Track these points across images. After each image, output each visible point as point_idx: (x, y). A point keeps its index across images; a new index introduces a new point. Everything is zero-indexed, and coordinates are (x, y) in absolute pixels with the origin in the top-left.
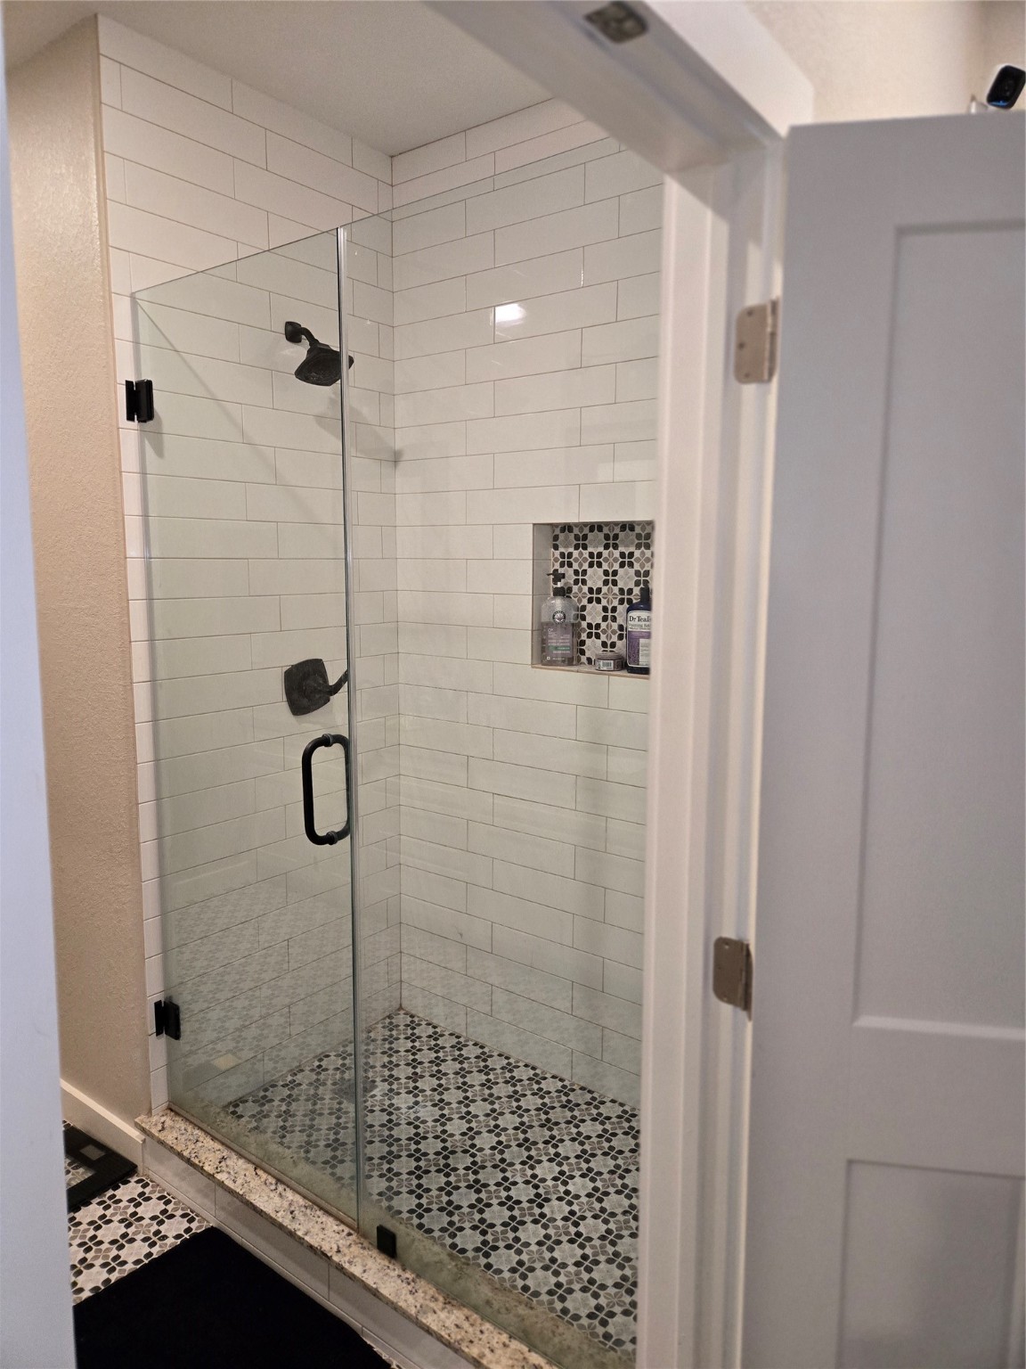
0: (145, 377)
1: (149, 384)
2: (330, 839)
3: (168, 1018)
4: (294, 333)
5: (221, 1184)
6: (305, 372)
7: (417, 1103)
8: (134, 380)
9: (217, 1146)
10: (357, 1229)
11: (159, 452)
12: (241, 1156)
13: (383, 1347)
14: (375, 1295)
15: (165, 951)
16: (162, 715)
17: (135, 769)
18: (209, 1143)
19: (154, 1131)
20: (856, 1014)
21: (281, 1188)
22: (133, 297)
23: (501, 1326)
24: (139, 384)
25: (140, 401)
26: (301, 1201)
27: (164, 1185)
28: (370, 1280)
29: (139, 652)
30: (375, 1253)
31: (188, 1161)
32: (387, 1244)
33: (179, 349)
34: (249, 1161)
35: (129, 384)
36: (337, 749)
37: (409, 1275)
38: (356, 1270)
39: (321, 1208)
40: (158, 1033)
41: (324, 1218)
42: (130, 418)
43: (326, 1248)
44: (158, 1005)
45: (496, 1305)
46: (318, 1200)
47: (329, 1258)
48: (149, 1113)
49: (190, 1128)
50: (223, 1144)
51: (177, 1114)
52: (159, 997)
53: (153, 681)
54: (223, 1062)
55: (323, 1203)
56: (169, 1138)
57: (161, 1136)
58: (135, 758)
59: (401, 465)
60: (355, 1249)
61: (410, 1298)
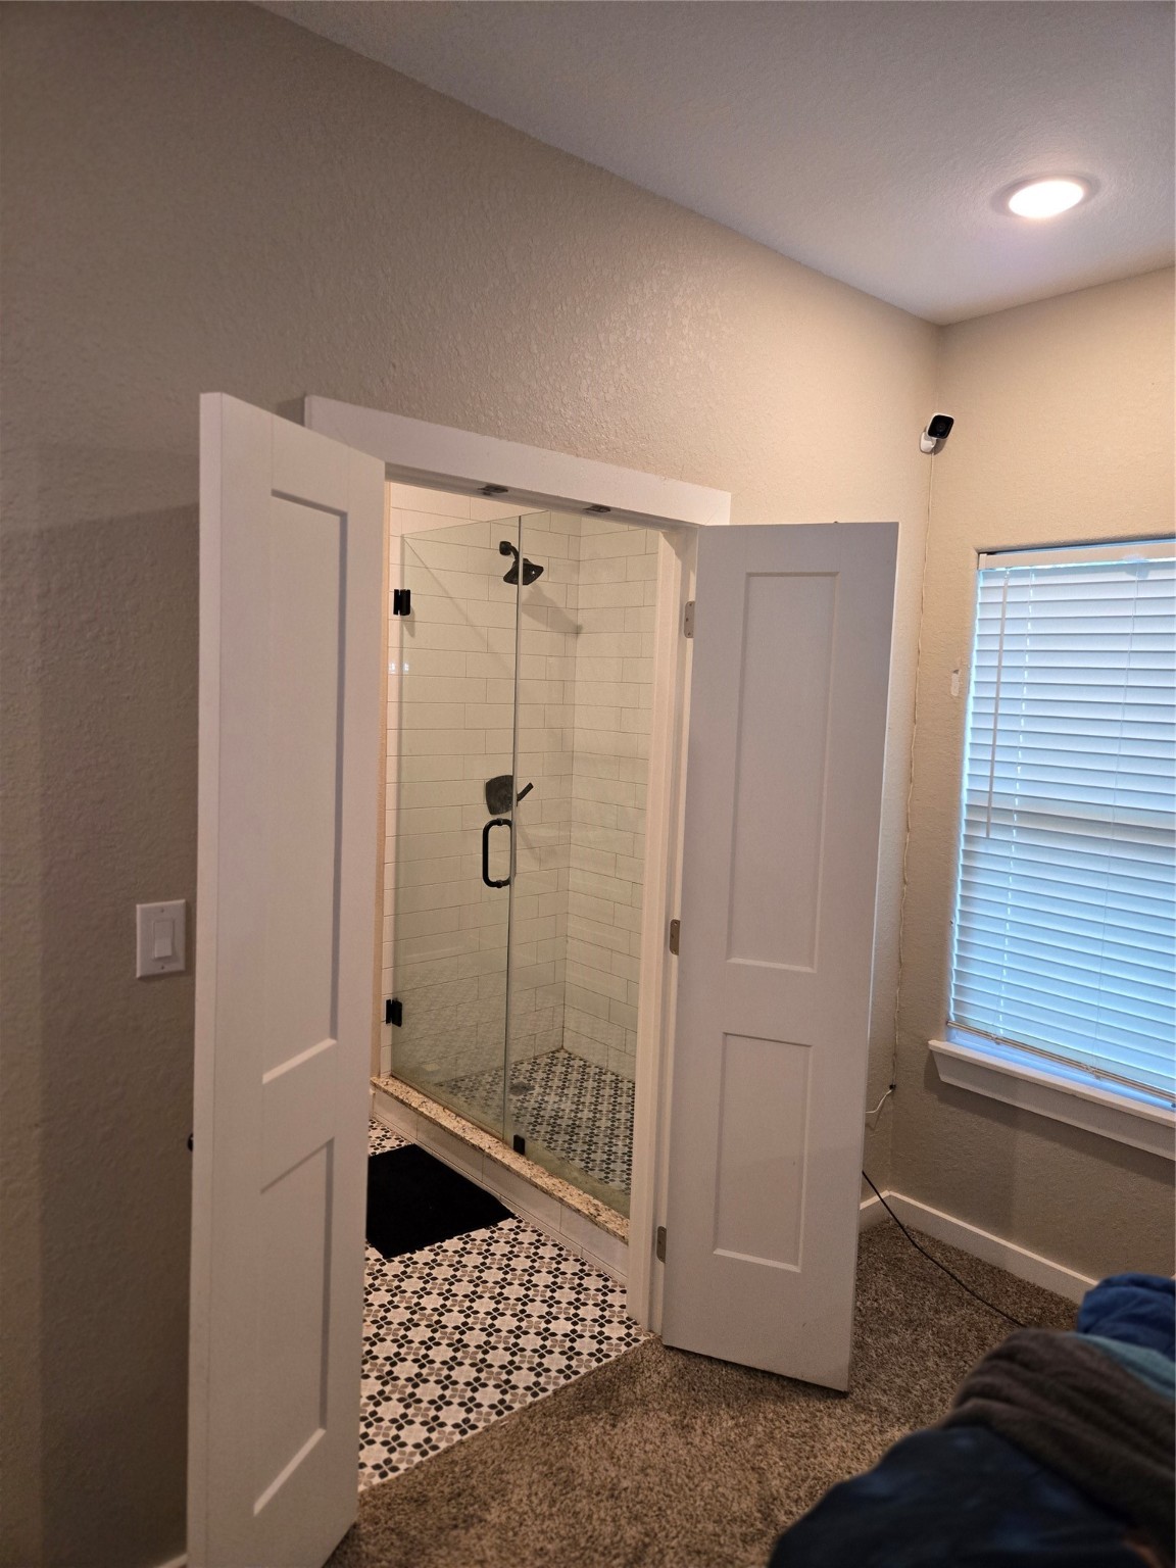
0: (406, 588)
1: (409, 592)
2: (498, 885)
3: (394, 1013)
4: (506, 549)
5: (422, 1114)
6: (511, 577)
7: (561, 1101)
8: (399, 588)
9: (421, 1096)
10: (502, 1140)
11: (412, 634)
12: (435, 1101)
13: (512, 1206)
14: (508, 1169)
15: (395, 966)
16: (403, 806)
17: (384, 841)
18: (416, 1094)
19: (382, 1085)
20: (729, 955)
21: (458, 1119)
22: (402, 537)
23: (579, 1188)
24: (402, 591)
25: (402, 602)
26: (470, 1125)
27: (385, 1122)
28: (506, 1161)
29: (391, 763)
30: (512, 1151)
31: (402, 1102)
32: (519, 1146)
33: (428, 566)
34: (440, 1104)
35: (396, 592)
36: (505, 827)
37: (530, 1163)
38: (499, 1157)
39: (482, 1130)
40: (388, 1022)
41: (483, 1134)
42: (396, 613)
43: (482, 1146)
44: (388, 1002)
45: (580, 1180)
46: (481, 1125)
47: (484, 1151)
48: (379, 1076)
49: (404, 1086)
50: (424, 1095)
51: (396, 1078)
52: (390, 997)
53: (399, 782)
54: (430, 1068)
55: (483, 1126)
56: (391, 1089)
57: (386, 1088)
58: (384, 832)
59: (581, 636)
60: (499, 1149)
61: (529, 1171)
